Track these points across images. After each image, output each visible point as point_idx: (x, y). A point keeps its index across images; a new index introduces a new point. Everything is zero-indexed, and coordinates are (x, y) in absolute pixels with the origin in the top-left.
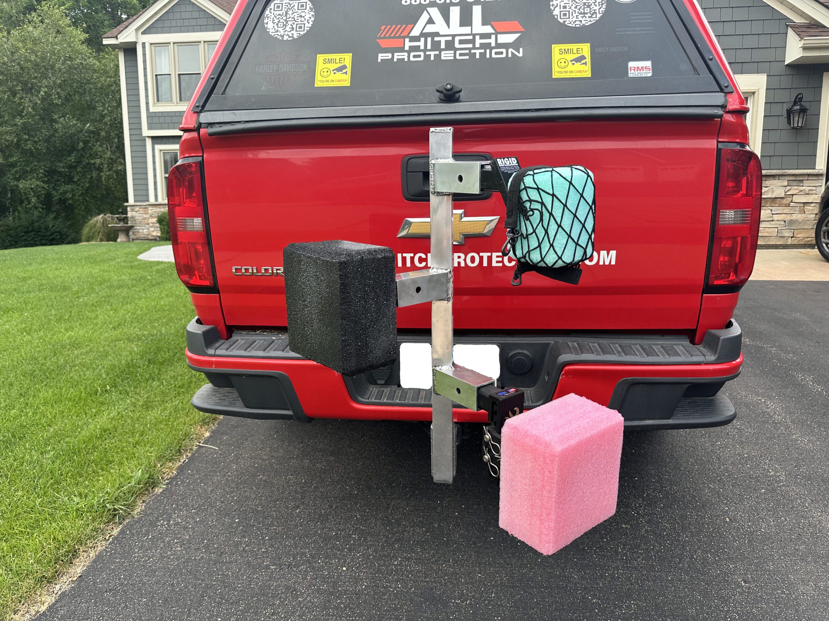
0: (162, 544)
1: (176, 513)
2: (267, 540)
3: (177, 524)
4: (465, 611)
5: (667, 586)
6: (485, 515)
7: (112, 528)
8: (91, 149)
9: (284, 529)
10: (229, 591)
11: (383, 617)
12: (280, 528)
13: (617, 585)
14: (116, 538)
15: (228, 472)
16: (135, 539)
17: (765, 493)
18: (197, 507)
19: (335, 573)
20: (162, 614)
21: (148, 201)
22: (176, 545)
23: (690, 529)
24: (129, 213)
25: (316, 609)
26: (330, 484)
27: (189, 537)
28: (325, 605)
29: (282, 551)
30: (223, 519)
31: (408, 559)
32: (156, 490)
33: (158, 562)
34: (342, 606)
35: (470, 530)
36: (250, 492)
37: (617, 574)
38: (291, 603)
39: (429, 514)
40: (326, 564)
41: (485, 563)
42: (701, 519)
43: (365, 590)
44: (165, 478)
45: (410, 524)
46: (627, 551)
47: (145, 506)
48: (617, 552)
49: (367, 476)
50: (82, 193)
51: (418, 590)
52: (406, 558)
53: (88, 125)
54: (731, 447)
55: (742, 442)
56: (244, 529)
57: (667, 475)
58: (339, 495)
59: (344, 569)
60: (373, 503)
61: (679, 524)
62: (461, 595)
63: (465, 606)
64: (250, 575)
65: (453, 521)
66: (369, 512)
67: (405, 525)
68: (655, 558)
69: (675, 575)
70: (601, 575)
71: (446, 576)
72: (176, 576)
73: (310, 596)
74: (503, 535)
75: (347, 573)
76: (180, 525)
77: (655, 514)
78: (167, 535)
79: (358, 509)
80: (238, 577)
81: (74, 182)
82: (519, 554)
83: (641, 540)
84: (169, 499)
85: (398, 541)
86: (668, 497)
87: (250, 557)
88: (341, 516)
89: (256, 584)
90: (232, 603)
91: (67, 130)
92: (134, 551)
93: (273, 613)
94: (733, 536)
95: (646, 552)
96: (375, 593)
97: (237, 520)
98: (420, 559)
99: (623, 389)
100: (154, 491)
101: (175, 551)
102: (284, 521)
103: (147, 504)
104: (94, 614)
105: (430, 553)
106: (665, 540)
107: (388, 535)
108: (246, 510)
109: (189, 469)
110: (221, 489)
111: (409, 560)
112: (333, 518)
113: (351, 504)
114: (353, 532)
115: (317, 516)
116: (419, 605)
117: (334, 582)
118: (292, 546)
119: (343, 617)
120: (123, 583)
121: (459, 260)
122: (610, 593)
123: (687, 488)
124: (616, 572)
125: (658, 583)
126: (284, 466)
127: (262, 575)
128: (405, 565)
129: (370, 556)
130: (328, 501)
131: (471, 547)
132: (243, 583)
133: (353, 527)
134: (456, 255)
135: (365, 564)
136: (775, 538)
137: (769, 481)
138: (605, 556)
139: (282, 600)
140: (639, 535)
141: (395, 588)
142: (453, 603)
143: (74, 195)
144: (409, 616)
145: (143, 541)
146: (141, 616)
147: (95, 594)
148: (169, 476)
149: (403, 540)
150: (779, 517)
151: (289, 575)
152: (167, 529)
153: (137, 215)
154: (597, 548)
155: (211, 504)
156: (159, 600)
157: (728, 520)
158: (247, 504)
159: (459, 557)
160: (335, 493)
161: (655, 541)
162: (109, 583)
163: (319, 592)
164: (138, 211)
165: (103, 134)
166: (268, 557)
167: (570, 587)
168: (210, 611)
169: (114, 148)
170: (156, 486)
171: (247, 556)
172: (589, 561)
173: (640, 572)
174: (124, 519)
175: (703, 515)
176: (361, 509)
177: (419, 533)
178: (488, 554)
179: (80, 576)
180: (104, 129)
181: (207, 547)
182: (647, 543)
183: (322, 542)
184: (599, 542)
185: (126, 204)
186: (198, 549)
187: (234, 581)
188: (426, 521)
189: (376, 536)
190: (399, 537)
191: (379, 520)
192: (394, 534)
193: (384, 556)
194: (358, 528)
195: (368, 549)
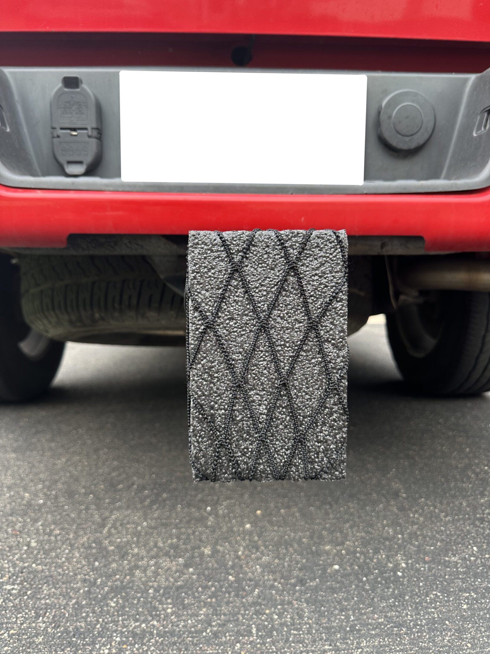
6: (306, 523)
35: (285, 555)
39: (190, 531)
41: (341, 628)
45: (148, 552)
60: (73, 518)
65: (244, 539)
66: (60, 534)
67: (138, 554)
74: (359, 558)
79: (38, 530)
82: (411, 597)
98: (172, 633)
107: (95, 580)
111: (142, 638)
114: (10, 578)
129: (37, 635)
131: (295, 592)
133: (14, 566)
149: (132, 588)
159: (272, 619)
177: (169, 569)
178: (339, 602)
188: (184, 544)
189: (63, 583)
190: (122, 582)
191: (78, 548)
192: (109, 577)
193: (77, 632)
194: (25, 568)
195: (37, 616)
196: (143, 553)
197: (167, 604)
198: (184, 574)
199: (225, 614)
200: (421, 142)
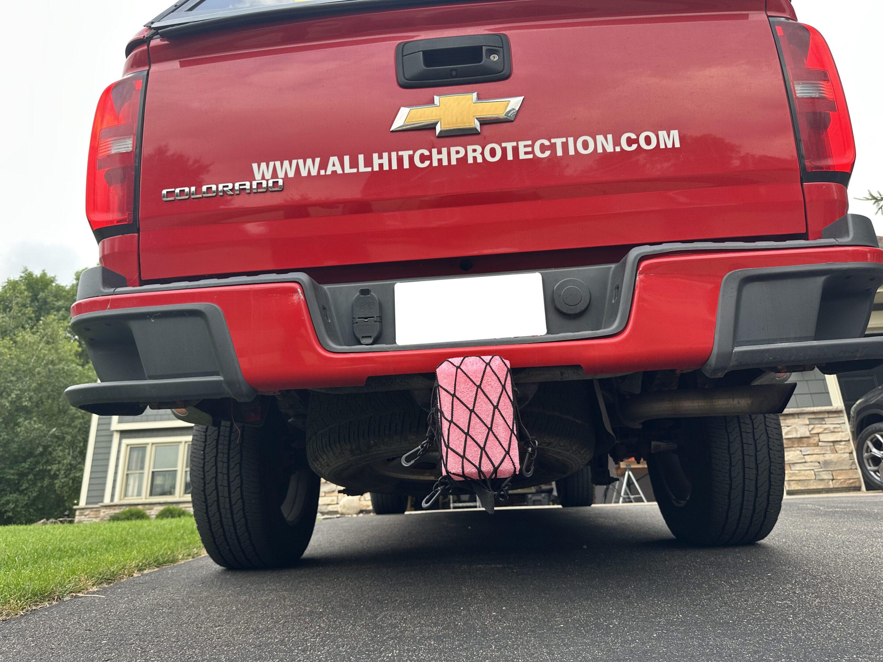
6: (543, 611)
8: (50, 453)
12: (180, 643)
21: (102, 502)
24: (77, 517)
35: (522, 623)
37: (804, 636)
39: (446, 617)
41: (557, 644)
45: (414, 625)
50: (27, 504)
52: (409, 650)
53: (54, 430)
58: (292, 613)
60: (351, 615)
65: (490, 618)
66: (342, 621)
67: (406, 626)
74: (581, 622)
81: (22, 492)
85: (393, 638)
88: (293, 628)
91: (29, 435)
95: (836, 617)
98: (435, 649)
102: (189, 637)
105: (454, 643)
107: (376, 635)
108: (125, 634)
111: (414, 651)
112: (277, 630)
113: (311, 618)
114: (311, 637)
115: (249, 630)
121: (475, 154)
124: (800, 635)
130: (272, 619)
131: (526, 635)
133: (313, 633)
134: (470, 148)
143: (17, 506)
149: (403, 637)
153: (86, 519)
158: (129, 630)
159: (507, 643)
160: (286, 613)
164: (88, 515)
165: (68, 438)
169: (76, 453)
176: (329, 620)
180: (71, 433)
185: (75, 507)
196: (410, 626)
200: (583, 308)
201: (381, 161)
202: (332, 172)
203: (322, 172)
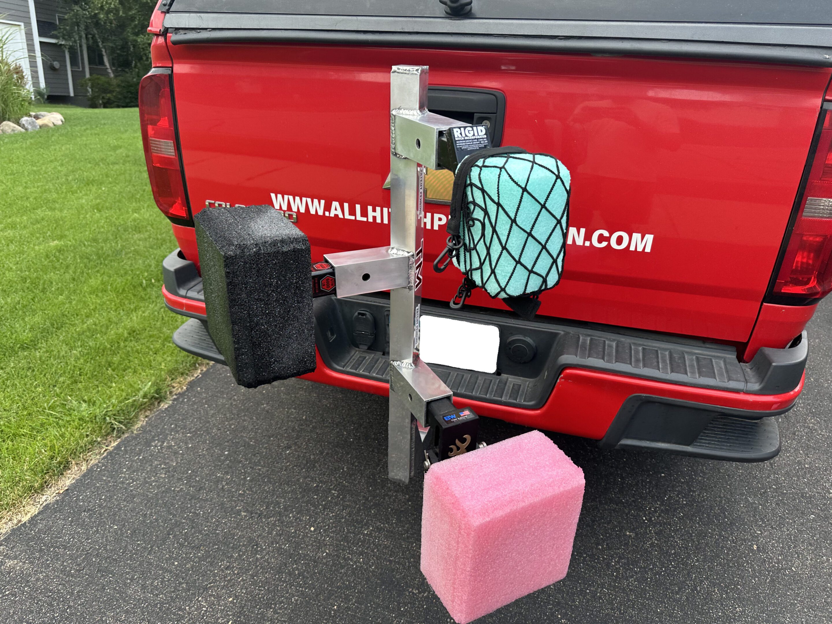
0: (149, 467)
1: (171, 435)
2: (248, 481)
3: (170, 447)
4: (419, 604)
5: (653, 619)
7: (110, 442)
9: (268, 471)
10: (195, 533)
11: (333, 594)
12: (264, 470)
13: (595, 607)
14: (110, 453)
15: (235, 395)
16: (127, 458)
17: (814, 520)
18: (194, 431)
19: (302, 532)
20: (126, 546)
22: (162, 471)
23: (705, 550)
25: (270, 571)
26: (329, 425)
27: (177, 464)
28: (280, 568)
29: (258, 497)
30: (214, 449)
31: (379, 529)
32: (162, 405)
33: (140, 487)
34: (297, 572)
36: (249, 422)
37: (600, 593)
38: (248, 558)
39: (418, 479)
40: (296, 520)
42: (723, 540)
43: (325, 559)
44: (174, 393)
45: (394, 487)
46: (621, 566)
47: (146, 423)
48: (608, 565)
49: (369, 423)
51: (378, 569)
52: (378, 528)
54: (792, 451)
55: (808, 447)
56: (230, 464)
57: (701, 476)
58: (334, 440)
59: (312, 529)
60: (365, 456)
61: (694, 542)
62: (421, 585)
63: (421, 598)
64: (219, 518)
66: (357, 466)
67: (390, 488)
68: (651, 581)
69: (667, 607)
70: (581, 590)
71: (412, 558)
72: (152, 505)
73: (269, 555)
75: (314, 534)
76: (172, 449)
77: (670, 525)
78: (157, 458)
79: (348, 460)
80: (208, 518)
83: (642, 555)
84: (170, 418)
85: (376, 505)
86: (693, 505)
87: (226, 498)
88: (329, 466)
89: (222, 530)
90: (194, 547)
92: (122, 470)
93: (228, 567)
94: (754, 570)
95: (643, 572)
96: (334, 564)
97: (226, 453)
98: (392, 532)
99: (633, 406)
100: (159, 406)
101: (158, 477)
102: (271, 462)
103: (149, 420)
104: (67, 534)
105: (404, 527)
106: (670, 561)
107: (368, 497)
108: (238, 443)
109: (199, 386)
110: (222, 413)
111: (380, 531)
112: (320, 466)
113: (342, 453)
114: (334, 487)
115: (304, 462)
116: (374, 587)
117: (298, 543)
118: (270, 492)
119: (293, 585)
120: (102, 505)
122: (583, 616)
123: (720, 497)
124: (599, 589)
125: (643, 613)
126: (291, 397)
127: (231, 520)
128: (375, 536)
129: (342, 518)
130: (321, 446)
132: (210, 526)
133: (337, 480)
135: (335, 527)
136: (806, 582)
137: (825, 504)
138: (593, 567)
139: (241, 553)
140: (641, 548)
141: (355, 562)
142: (410, 592)
144: (359, 598)
145: (133, 461)
146: (107, 545)
147: (74, 511)
148: (178, 391)
149: (382, 506)
150: (820, 556)
151: (256, 526)
152: (159, 452)
154: (588, 555)
155: (207, 430)
156: (128, 530)
157: (755, 547)
158: (242, 436)
160: (331, 437)
161: (658, 559)
162: (90, 502)
163: (279, 551)
166: (242, 501)
167: (542, 598)
168: (170, 552)
170: (163, 401)
171: (224, 496)
172: (574, 570)
173: (627, 595)
174: (123, 433)
175: (727, 536)
176: (351, 461)
177: (401, 500)
179: (67, 490)
181: (189, 478)
182: (647, 560)
183: (301, 493)
184: (592, 548)
186: (179, 479)
187: (202, 522)
188: (412, 487)
189: (355, 495)
190: (379, 502)
191: (364, 477)
192: (374, 497)
193: (357, 521)
194: (340, 482)
195: (343, 510)
196: (392, 488)
197: (394, 518)
198: (406, 505)
199: (415, 530)
201: (374, 214)
202: (335, 215)
203: (327, 214)
